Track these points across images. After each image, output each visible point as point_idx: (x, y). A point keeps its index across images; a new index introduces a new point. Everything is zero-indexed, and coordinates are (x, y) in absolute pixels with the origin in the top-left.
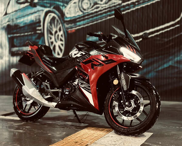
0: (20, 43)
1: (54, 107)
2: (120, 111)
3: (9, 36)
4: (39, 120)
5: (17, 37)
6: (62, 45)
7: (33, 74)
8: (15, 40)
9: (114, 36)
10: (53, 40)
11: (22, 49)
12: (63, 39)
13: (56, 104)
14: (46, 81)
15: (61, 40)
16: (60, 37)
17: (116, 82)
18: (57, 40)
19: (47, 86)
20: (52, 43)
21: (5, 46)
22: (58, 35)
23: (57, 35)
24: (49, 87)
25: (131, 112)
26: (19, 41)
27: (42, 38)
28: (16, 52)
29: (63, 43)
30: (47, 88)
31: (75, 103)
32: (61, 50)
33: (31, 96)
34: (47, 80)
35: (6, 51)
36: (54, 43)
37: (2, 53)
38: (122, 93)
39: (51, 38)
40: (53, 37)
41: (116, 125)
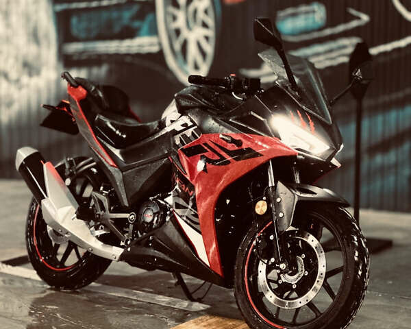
0: (88, 30)
1: (117, 259)
2: (271, 283)
3: (59, 8)
4: (93, 284)
5: (78, 11)
6: (207, 38)
7: (69, 169)
8: (74, 21)
9: (359, 18)
10: (181, 23)
11: (94, 48)
12: (210, 21)
13: (121, 251)
14: (102, 188)
15: (205, 25)
16: (201, 15)
17: (261, 207)
18: (191, 24)
19: (101, 203)
20: (178, 32)
21: (47, 36)
22: (195, 12)
23: (191, 8)
24: (106, 204)
25: (294, 287)
26: (84, 25)
27: (149, 18)
28: (75, 58)
29: (211, 33)
30: (103, 208)
31: (162, 255)
32: (204, 54)
33: (61, 226)
34: (104, 186)
35: (49, 53)
36: (185, 33)
37: (38, 57)
38: (275, 237)
39: (175, 18)
40: (181, 16)
41: (258, 317)
